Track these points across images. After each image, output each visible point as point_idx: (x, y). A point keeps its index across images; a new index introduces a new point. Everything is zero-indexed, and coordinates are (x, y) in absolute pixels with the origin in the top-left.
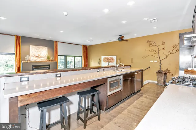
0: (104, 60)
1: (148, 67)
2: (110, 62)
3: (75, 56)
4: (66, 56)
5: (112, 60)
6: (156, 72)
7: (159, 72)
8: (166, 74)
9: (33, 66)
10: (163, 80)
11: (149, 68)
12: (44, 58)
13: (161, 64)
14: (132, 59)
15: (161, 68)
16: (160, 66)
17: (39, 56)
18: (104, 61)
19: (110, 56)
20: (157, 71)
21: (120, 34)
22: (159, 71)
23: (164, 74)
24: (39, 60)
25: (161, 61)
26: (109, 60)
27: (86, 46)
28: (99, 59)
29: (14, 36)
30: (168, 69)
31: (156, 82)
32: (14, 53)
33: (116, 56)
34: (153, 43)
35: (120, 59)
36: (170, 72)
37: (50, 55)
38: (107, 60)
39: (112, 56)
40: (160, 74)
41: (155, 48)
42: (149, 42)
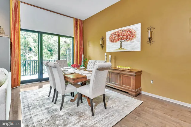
0: (110, 38)
2: (126, 39)
3: (59, 36)
4: (41, 34)
5: (130, 36)
18: (112, 41)
19: (125, 28)
26: (121, 36)
27: (81, 21)
28: (102, 39)
35: (151, 29)
38: (118, 38)
39: (129, 27)
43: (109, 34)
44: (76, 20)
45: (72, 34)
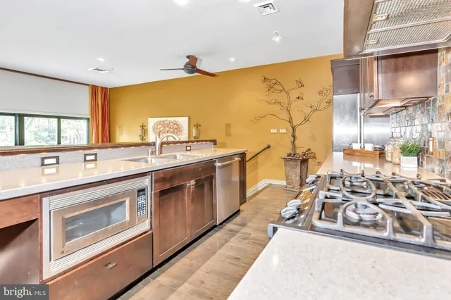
0: (154, 128)
1: (266, 146)
4: (20, 117)
5: (177, 129)
6: (284, 159)
7: (290, 158)
8: (304, 161)
10: (298, 178)
11: (269, 147)
13: (294, 137)
14: (228, 126)
15: (294, 147)
16: (293, 143)
18: (155, 133)
19: (172, 119)
20: (285, 156)
22: (289, 155)
23: (301, 162)
25: (293, 128)
26: (168, 129)
27: (104, 90)
28: (143, 127)
30: (309, 150)
31: (284, 183)
33: (186, 118)
35: (197, 126)
36: (315, 157)
40: (291, 163)
41: (282, 97)
42: (267, 83)
43: (152, 122)
44: (94, 89)
45: (87, 114)
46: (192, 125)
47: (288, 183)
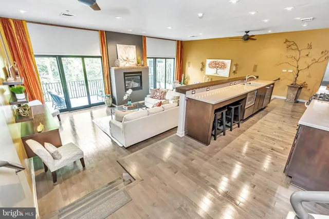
0: (209, 65)
2: (221, 68)
3: (166, 58)
4: (155, 59)
5: (223, 66)
6: (289, 86)
7: (292, 86)
8: (300, 88)
9: (125, 73)
10: (294, 96)
11: (279, 79)
12: (133, 62)
13: (298, 75)
14: (256, 66)
16: (296, 78)
17: (127, 60)
18: (210, 67)
19: (221, 60)
21: (247, 30)
22: (292, 84)
24: (127, 65)
25: (299, 71)
26: (218, 65)
27: (181, 41)
28: (203, 63)
29: (98, 31)
30: (305, 83)
31: (285, 98)
32: (100, 55)
33: (230, 61)
34: (295, 44)
35: (236, 65)
36: (307, 87)
37: (139, 58)
38: (216, 66)
39: (224, 60)
40: (292, 88)
41: (295, 54)
42: (287, 43)
43: (208, 61)
44: (178, 41)
45: (174, 55)
46: (233, 64)
47: (287, 98)
